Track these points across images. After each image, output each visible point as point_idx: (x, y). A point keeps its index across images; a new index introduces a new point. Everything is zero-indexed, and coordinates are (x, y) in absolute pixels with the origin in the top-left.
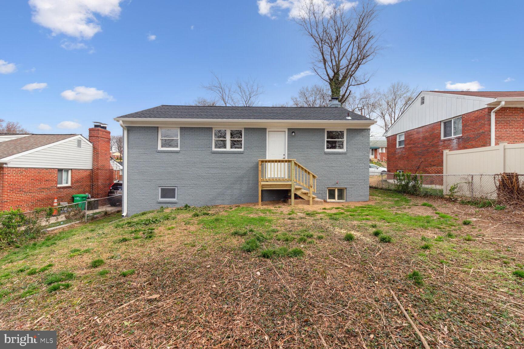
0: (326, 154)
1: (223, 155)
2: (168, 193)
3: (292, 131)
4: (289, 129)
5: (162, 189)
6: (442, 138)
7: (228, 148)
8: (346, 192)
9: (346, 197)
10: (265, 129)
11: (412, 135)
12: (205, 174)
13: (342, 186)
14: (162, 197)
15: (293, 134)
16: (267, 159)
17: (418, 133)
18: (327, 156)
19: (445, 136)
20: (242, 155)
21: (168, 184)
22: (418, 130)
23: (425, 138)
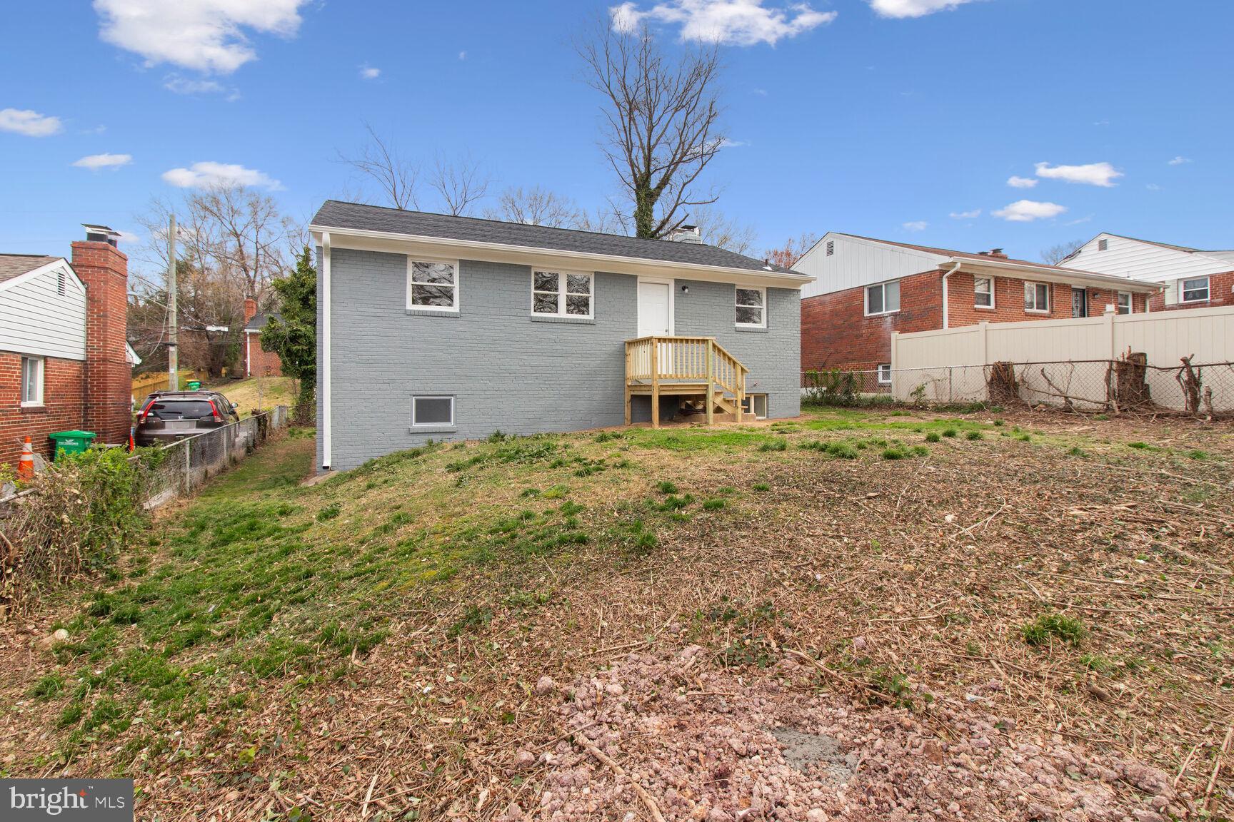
0: (737, 330)
1: (555, 326)
2: (432, 409)
3: (683, 286)
4: (677, 281)
5: (417, 400)
6: (867, 314)
7: (562, 313)
8: (768, 402)
9: (768, 410)
10: (635, 277)
11: (810, 307)
12: (518, 368)
13: (760, 390)
14: (418, 420)
15: (686, 290)
16: (640, 336)
17: (822, 304)
18: (738, 335)
19: (870, 311)
20: (593, 328)
21: (433, 389)
22: (822, 298)
23: (834, 314)
